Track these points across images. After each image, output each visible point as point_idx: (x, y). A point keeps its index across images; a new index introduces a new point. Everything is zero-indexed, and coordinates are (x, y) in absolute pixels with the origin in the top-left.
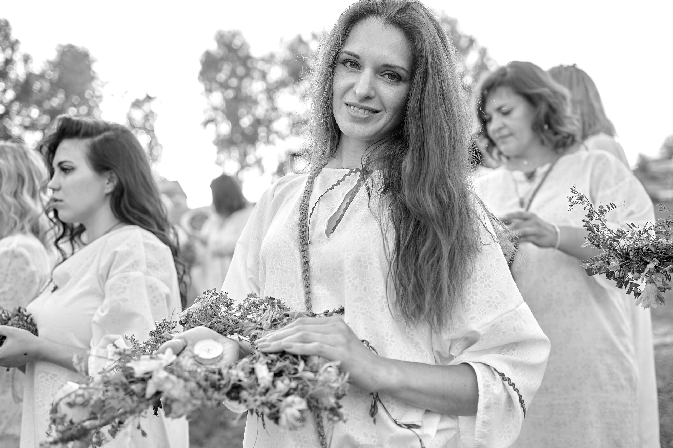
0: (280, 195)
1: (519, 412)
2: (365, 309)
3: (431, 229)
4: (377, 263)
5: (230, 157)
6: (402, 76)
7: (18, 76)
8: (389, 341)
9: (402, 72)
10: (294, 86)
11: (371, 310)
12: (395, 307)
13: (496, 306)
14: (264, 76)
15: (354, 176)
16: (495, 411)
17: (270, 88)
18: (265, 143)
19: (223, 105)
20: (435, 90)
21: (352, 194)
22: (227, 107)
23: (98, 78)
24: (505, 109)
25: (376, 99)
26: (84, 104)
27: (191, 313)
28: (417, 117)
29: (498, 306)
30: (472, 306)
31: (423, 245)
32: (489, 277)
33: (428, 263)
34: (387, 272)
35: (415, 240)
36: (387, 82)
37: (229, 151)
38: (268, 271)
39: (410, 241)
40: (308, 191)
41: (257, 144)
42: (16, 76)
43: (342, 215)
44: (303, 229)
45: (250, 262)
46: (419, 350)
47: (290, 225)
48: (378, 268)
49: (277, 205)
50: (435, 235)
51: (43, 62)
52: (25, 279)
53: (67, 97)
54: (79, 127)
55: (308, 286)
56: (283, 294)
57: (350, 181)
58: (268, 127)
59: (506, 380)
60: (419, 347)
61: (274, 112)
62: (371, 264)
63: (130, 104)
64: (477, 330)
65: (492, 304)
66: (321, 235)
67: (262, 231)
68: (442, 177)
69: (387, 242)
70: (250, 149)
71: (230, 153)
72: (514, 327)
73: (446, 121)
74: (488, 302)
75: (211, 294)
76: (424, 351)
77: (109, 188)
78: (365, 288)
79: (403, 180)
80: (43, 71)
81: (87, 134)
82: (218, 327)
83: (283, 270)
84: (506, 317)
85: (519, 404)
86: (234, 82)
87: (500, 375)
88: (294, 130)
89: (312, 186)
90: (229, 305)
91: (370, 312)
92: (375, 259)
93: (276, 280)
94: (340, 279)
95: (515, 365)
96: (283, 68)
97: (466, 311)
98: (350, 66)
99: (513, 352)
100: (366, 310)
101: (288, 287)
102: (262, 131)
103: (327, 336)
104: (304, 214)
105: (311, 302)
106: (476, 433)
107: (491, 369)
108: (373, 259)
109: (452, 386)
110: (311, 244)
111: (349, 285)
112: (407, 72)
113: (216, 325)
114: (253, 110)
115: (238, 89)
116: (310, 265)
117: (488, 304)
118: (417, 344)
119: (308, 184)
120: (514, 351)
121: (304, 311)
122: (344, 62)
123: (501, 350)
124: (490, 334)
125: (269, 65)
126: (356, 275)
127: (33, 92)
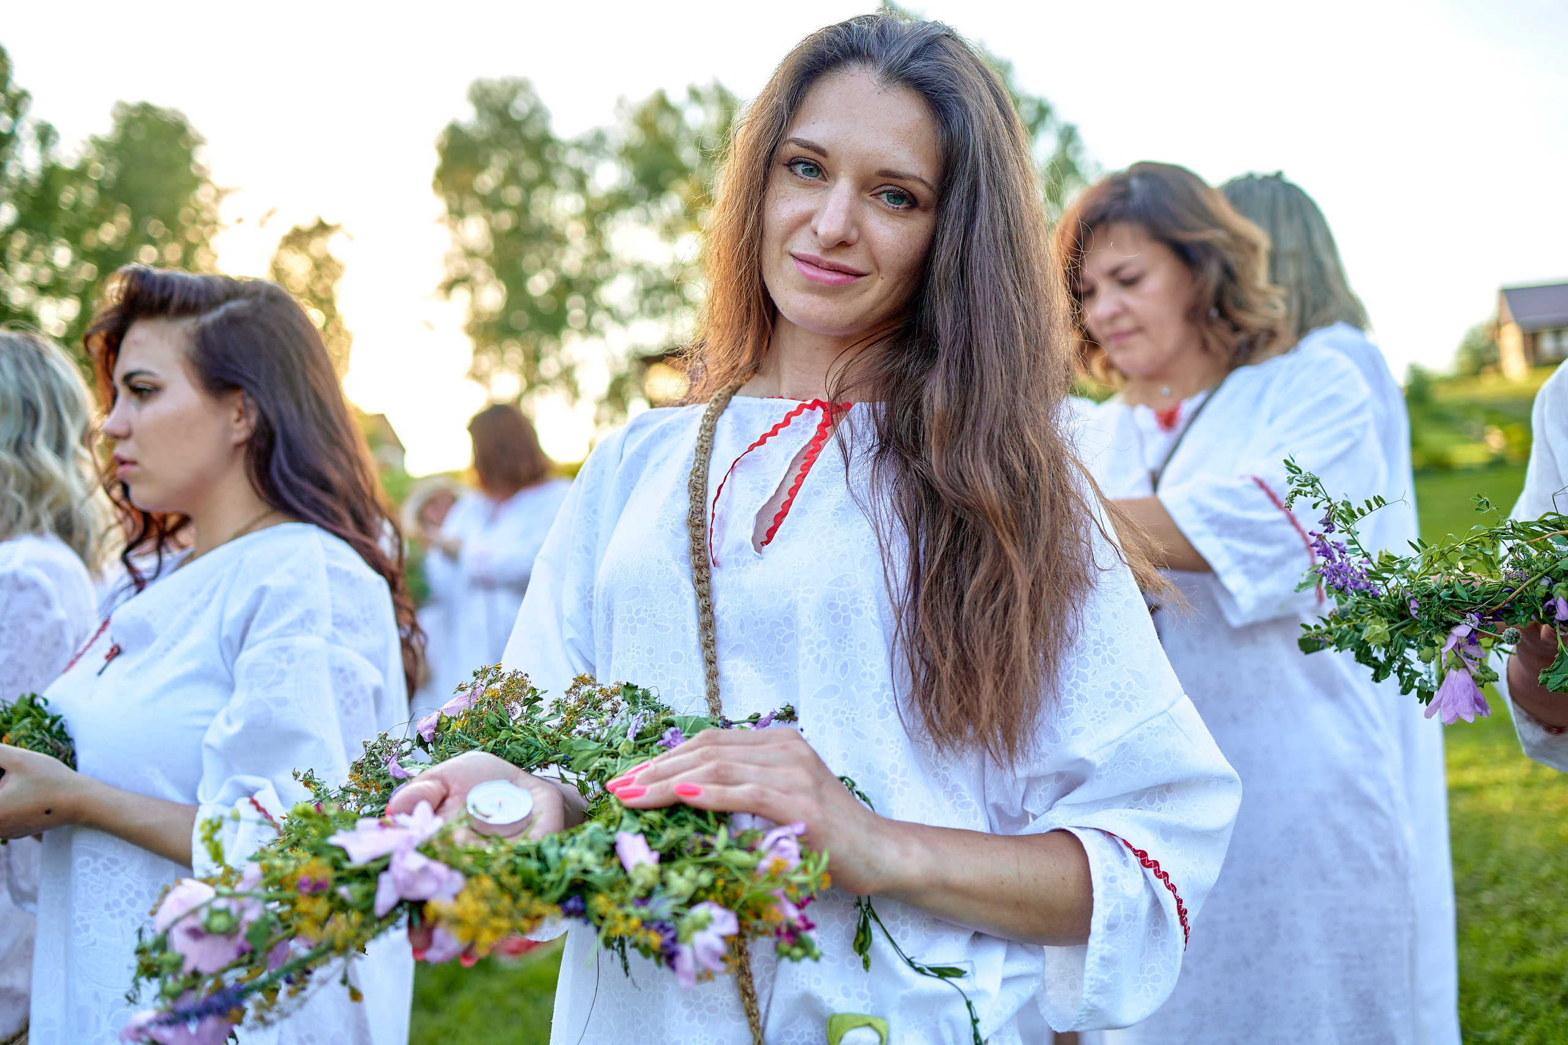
0: (637, 453)
1: (1176, 936)
2: (843, 713)
3: (989, 537)
4: (872, 611)
5: (502, 362)
6: (919, 197)
7: (24, 171)
8: (898, 784)
9: (921, 190)
10: (649, 205)
11: (856, 714)
12: (911, 707)
13: (1127, 704)
14: (580, 181)
15: (808, 415)
16: (1127, 935)
17: (594, 208)
18: (581, 331)
19: (488, 247)
20: (994, 231)
21: (809, 456)
22: (497, 250)
23: (208, 182)
24: (1127, 273)
25: (860, 246)
26: (174, 239)
27: (445, 720)
28: (956, 289)
29: (1133, 703)
30: (1076, 704)
31: (973, 573)
32: (1111, 640)
33: (984, 613)
34: (894, 632)
35: (954, 563)
36: (885, 210)
37: (500, 348)
38: (618, 626)
39: (942, 564)
40: (705, 448)
41: (565, 334)
42: (20, 171)
43: (789, 503)
44: (699, 534)
45: (571, 604)
46: (959, 802)
47: (668, 524)
48: (873, 622)
49: (630, 476)
50: (999, 549)
51: (83, 142)
52: (42, 638)
53: (137, 221)
54: (166, 294)
55: (713, 660)
56: (655, 677)
57: (800, 427)
58: (588, 295)
59: (1149, 866)
60: (959, 797)
61: (602, 262)
62: (858, 612)
63: (278, 240)
64: (1087, 758)
65: (1120, 700)
66: (740, 547)
67: (597, 535)
68: (1013, 423)
69: (892, 564)
70: (547, 346)
71: (503, 352)
72: (1167, 749)
73: (1018, 298)
74: (1110, 695)
75: (490, 677)
76: (970, 804)
77: (241, 431)
78: (844, 667)
79: (927, 427)
80: (82, 161)
81: (187, 309)
82: (513, 752)
83: (655, 624)
84: (1149, 728)
85: (1176, 917)
86: (513, 194)
87: (1137, 855)
88: (647, 304)
89: (713, 436)
90: (532, 702)
91: (853, 720)
92: (867, 601)
93: (638, 647)
94: (786, 645)
95: (1166, 832)
96: (623, 165)
97: (1063, 714)
98: (804, 171)
99: (1162, 805)
100: (846, 716)
101: (668, 663)
102: (575, 307)
103: (769, 769)
104: (697, 498)
105: (720, 697)
106: (1087, 983)
107: (1117, 842)
108: (862, 602)
109: (1035, 880)
110: (719, 567)
111: (808, 659)
112: (930, 188)
113: (508, 747)
114: (555, 258)
115: (522, 210)
116: (716, 614)
117: (1112, 700)
118: (956, 788)
119: (703, 432)
120: (1163, 802)
121: (705, 716)
122: (791, 163)
123: (1136, 799)
124: (1115, 765)
125: (592, 158)
126: (824, 638)
127: (59, 209)
